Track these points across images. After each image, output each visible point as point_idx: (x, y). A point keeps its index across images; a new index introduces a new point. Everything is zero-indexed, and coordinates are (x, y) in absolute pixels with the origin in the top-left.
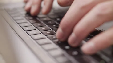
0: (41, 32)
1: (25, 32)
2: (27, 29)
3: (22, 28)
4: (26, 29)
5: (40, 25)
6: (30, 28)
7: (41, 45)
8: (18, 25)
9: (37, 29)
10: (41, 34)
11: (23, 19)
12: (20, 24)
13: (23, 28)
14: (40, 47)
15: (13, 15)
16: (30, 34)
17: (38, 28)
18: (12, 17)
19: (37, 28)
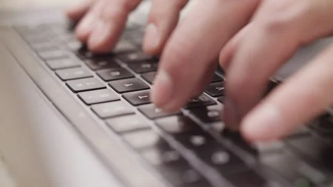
0: (120, 96)
1: (75, 95)
2: (80, 85)
3: (63, 83)
4: (77, 85)
5: (118, 73)
6: (88, 84)
7: (120, 133)
8: (53, 73)
9: (108, 87)
10: (119, 100)
11: (67, 57)
12: (58, 72)
13: (68, 82)
14: (117, 139)
15: (38, 46)
16: (88, 102)
17: (110, 82)
18: (36, 52)
19: (109, 85)
